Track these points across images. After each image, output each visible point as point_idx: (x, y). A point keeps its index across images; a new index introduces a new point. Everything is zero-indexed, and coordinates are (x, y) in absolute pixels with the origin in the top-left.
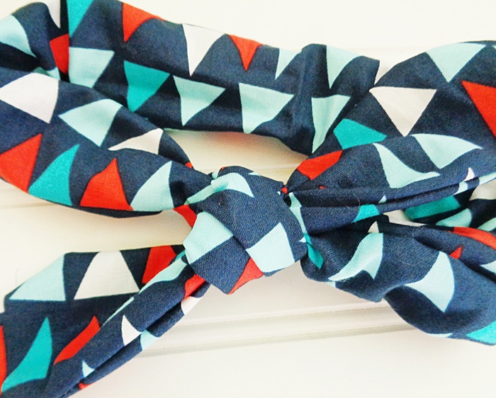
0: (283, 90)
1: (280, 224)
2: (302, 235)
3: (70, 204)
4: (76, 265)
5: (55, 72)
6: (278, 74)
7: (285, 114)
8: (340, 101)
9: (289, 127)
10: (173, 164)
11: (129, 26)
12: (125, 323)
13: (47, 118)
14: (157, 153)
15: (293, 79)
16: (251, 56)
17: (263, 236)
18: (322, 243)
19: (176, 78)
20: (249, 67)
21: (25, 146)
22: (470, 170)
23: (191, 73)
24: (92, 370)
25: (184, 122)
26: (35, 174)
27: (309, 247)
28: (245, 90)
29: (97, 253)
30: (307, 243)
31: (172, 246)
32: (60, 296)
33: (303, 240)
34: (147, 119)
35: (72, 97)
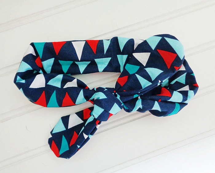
1: (115, 103)
3: (59, 107)
4: (65, 120)
5: (41, 71)
6: (105, 53)
7: (110, 63)
8: (125, 57)
10: (83, 90)
11: (57, 51)
12: (84, 135)
13: (44, 86)
14: (77, 86)
15: (110, 53)
16: (96, 50)
17: (112, 107)
19: (75, 62)
20: (96, 53)
22: (159, 81)
23: (80, 60)
24: (80, 146)
25: (82, 73)
26: (47, 102)
27: (124, 106)
28: (96, 60)
29: (70, 115)
31: (89, 108)
32: (64, 129)
33: (122, 105)
35: (48, 77)
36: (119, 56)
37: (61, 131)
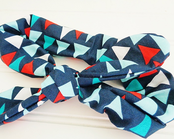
0: (87, 46)
1: (70, 82)
2: (77, 86)
3: (19, 71)
4: (17, 90)
5: (25, 36)
6: (86, 41)
8: (104, 50)
10: (48, 63)
11: (46, 25)
12: (20, 105)
13: (19, 48)
15: (91, 43)
16: (79, 36)
17: (64, 84)
18: (83, 89)
19: (57, 40)
20: (78, 39)
21: (11, 54)
22: (130, 70)
23: (61, 39)
24: (8, 118)
25: (57, 53)
26: (12, 62)
27: (79, 90)
28: (76, 45)
29: (24, 87)
32: (10, 98)
33: (77, 88)
34: (48, 52)
35: (27, 42)
36: (99, 51)
37: (5, 98)
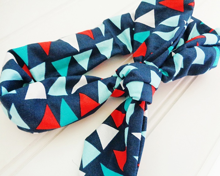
0: (109, 39)
1: (151, 70)
2: (158, 70)
3: (77, 119)
4: (93, 139)
6: (104, 35)
8: (127, 31)
9: (120, 48)
10: (100, 81)
12: (135, 134)
13: (45, 97)
15: (109, 33)
16: (92, 34)
18: (166, 68)
19: (74, 56)
20: (94, 38)
21: (47, 111)
22: (184, 21)
23: (79, 51)
24: (138, 156)
25: (86, 69)
26: (58, 119)
28: (98, 45)
30: (161, 71)
31: (116, 109)
32: (98, 153)
35: (48, 84)
36: (120, 37)
37: (95, 158)
